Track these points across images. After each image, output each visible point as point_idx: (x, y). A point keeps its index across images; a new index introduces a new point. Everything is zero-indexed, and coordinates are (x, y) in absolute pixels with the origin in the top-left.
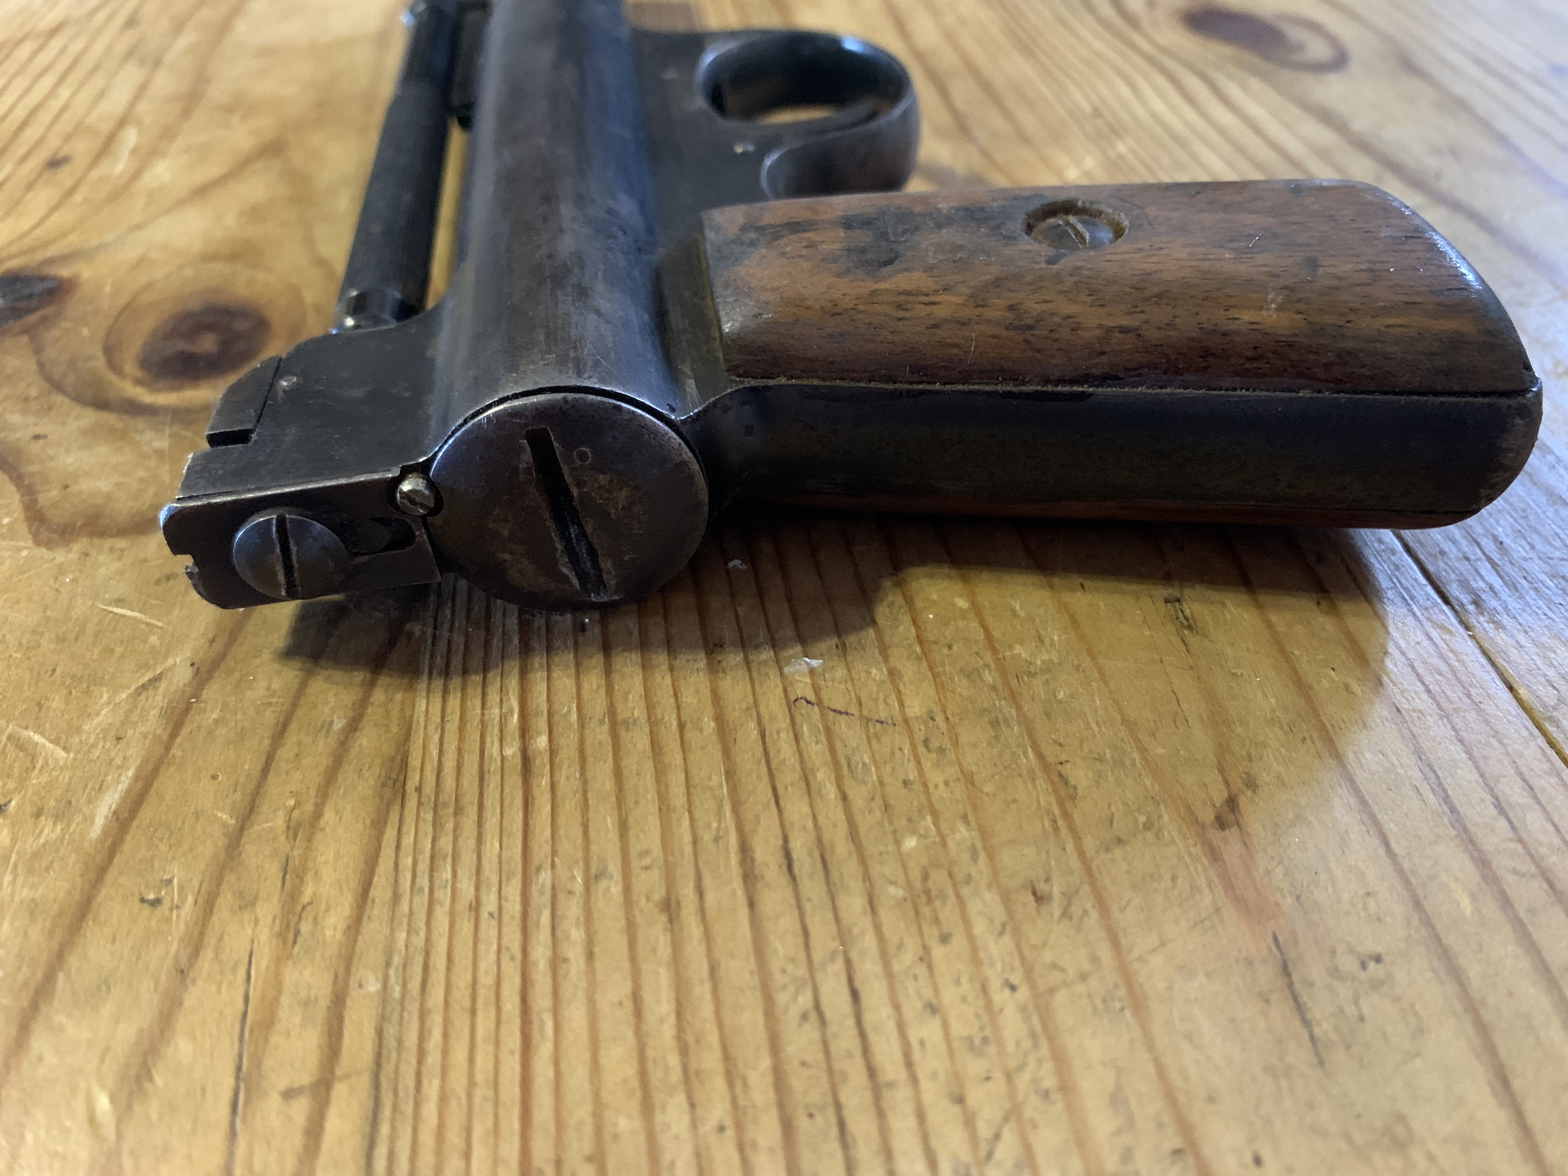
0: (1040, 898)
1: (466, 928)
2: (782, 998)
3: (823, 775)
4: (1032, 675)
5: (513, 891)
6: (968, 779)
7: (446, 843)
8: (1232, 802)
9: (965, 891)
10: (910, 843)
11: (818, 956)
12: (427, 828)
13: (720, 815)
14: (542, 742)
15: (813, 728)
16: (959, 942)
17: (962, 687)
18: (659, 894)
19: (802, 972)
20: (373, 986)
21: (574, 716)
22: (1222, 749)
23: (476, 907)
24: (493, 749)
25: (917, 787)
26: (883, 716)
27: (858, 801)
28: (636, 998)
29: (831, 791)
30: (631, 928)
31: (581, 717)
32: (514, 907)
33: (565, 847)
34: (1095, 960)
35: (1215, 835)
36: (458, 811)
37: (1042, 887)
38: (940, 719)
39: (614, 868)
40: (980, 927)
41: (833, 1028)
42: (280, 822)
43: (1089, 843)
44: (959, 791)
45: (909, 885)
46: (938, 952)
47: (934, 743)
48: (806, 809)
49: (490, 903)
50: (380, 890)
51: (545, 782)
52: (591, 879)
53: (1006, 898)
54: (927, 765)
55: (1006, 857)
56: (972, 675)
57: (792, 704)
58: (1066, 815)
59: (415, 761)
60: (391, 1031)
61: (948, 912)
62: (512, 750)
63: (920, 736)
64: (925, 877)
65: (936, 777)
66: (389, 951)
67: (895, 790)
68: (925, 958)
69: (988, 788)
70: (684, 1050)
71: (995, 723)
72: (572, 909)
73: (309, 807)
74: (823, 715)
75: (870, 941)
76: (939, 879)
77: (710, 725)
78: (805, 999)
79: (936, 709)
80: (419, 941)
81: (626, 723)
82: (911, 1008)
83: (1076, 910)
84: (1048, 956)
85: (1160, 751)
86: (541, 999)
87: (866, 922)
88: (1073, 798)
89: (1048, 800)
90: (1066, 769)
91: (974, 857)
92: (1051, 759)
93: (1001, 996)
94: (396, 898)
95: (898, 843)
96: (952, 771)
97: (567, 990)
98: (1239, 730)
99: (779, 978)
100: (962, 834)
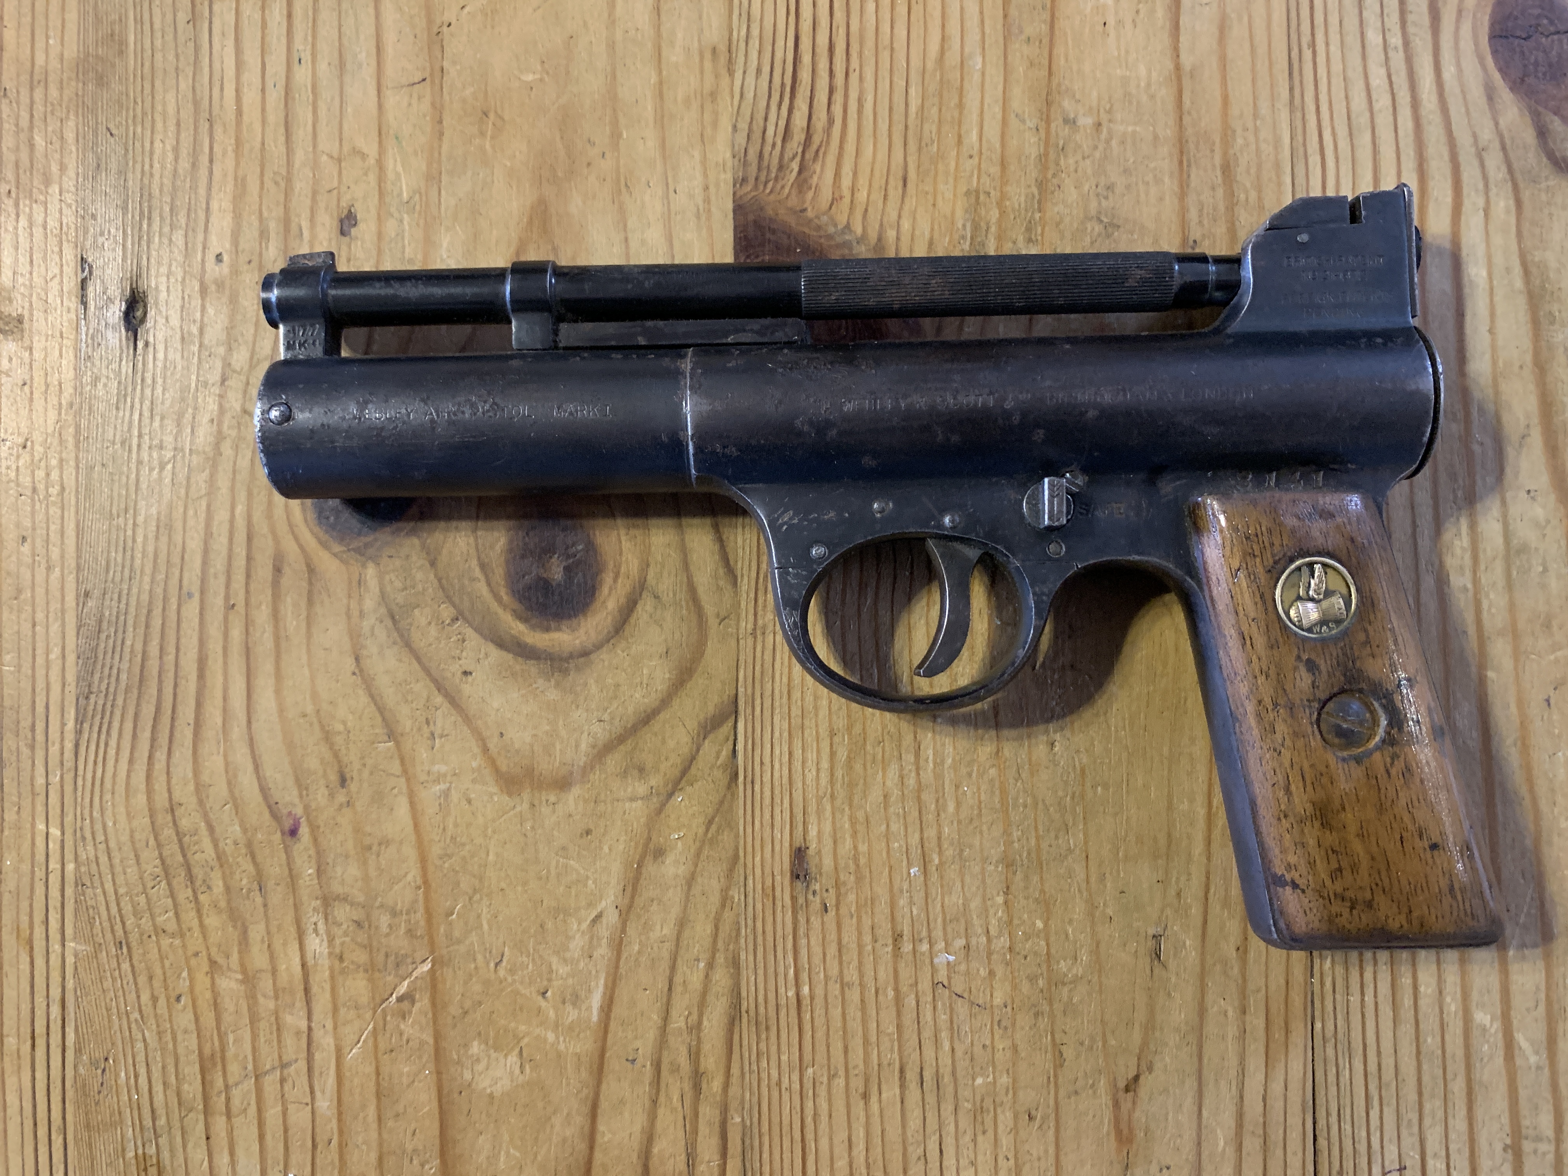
0: (1030, 1117)
1: (775, 1094)
2: (910, 1149)
3: (944, 1035)
4: (1064, 984)
5: (795, 1077)
6: (1015, 1048)
7: (763, 1046)
8: (1136, 1078)
9: (999, 1110)
10: (979, 1081)
11: (928, 1130)
12: (754, 1037)
13: (892, 1050)
14: (806, 990)
15: (944, 1004)
16: (990, 1133)
17: (1025, 987)
18: (861, 1090)
19: (921, 1138)
20: (738, 1120)
21: (822, 975)
22: (1145, 1044)
23: (779, 1084)
24: (782, 990)
25: (989, 1049)
26: (981, 1002)
27: (959, 1053)
28: (850, 1140)
29: (947, 1046)
30: (848, 1106)
31: (826, 976)
32: (796, 1086)
33: (818, 1058)
34: (1046, 1151)
35: (1121, 1094)
36: (767, 1028)
37: (1033, 1113)
38: (1009, 1009)
39: (842, 1073)
40: (1001, 1127)
41: (930, 1166)
42: (682, 1024)
43: (1062, 1093)
44: (1009, 1054)
45: (974, 1104)
46: (980, 1138)
47: (1003, 1024)
48: (933, 1055)
49: (785, 1083)
50: (735, 1070)
51: (808, 1016)
52: (831, 1077)
53: (1016, 1117)
54: (997, 1037)
55: (1021, 1094)
56: (1032, 979)
57: (935, 985)
58: (1056, 1076)
59: (744, 994)
60: (748, 1142)
61: (989, 1119)
62: (791, 993)
63: (997, 1019)
64: (982, 1101)
65: (1000, 1046)
66: (742, 1102)
67: (978, 1049)
68: (974, 1141)
69: (1023, 1055)
70: (868, 1166)
71: (1036, 1015)
72: (822, 1091)
73: (695, 1016)
74: (950, 997)
75: (952, 1128)
76: (988, 1103)
77: (891, 993)
78: (920, 1151)
79: (1009, 1002)
80: (755, 1099)
81: (848, 985)
82: (964, 1162)
83: (1045, 1127)
84: (1027, 1147)
85: (1113, 1042)
86: (810, 1136)
87: (952, 1119)
88: (1062, 1066)
89: (1049, 1066)
90: (1063, 1049)
91: (1007, 1094)
92: (1058, 1041)
93: (1001, 1161)
94: (743, 1074)
95: (974, 1080)
96: (1008, 1043)
97: (820, 1133)
98: (1157, 1034)
99: (910, 1140)
100: (1004, 1080)
